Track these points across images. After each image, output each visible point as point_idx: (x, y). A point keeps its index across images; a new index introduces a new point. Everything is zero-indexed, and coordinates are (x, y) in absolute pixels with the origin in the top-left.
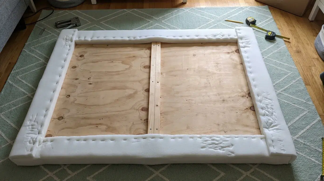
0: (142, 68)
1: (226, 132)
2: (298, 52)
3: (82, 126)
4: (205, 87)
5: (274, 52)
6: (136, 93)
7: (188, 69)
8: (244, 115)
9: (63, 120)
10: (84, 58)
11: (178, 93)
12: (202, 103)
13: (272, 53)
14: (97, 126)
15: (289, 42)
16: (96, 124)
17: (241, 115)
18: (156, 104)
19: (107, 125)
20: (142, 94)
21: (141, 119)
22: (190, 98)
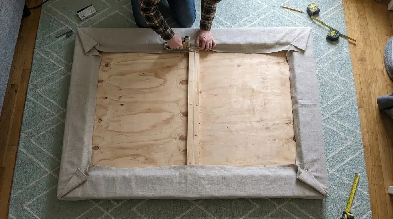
0: (178, 84)
1: (265, 166)
2: (363, 60)
3: (119, 157)
4: (249, 111)
5: (333, 60)
6: (172, 118)
7: (230, 86)
8: (286, 146)
9: (98, 150)
10: (111, 69)
11: (218, 118)
12: (243, 131)
13: (330, 62)
14: (135, 157)
15: (355, 45)
16: (135, 155)
17: (283, 146)
18: (195, 133)
19: (144, 157)
20: (179, 120)
21: (180, 150)
22: (230, 125)
